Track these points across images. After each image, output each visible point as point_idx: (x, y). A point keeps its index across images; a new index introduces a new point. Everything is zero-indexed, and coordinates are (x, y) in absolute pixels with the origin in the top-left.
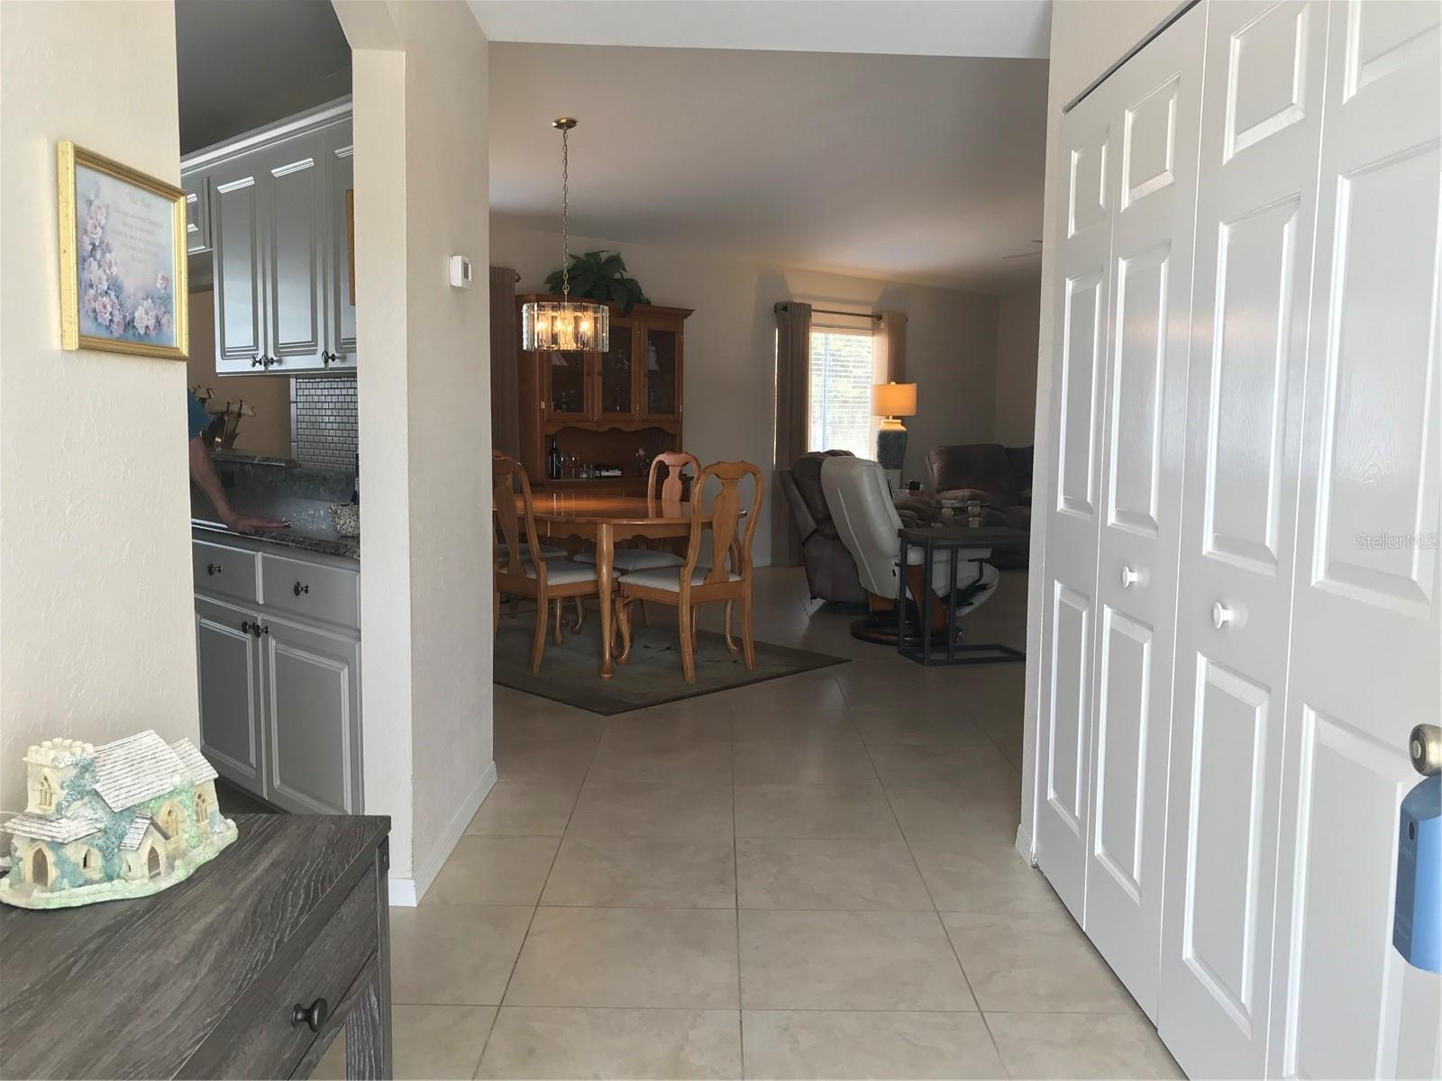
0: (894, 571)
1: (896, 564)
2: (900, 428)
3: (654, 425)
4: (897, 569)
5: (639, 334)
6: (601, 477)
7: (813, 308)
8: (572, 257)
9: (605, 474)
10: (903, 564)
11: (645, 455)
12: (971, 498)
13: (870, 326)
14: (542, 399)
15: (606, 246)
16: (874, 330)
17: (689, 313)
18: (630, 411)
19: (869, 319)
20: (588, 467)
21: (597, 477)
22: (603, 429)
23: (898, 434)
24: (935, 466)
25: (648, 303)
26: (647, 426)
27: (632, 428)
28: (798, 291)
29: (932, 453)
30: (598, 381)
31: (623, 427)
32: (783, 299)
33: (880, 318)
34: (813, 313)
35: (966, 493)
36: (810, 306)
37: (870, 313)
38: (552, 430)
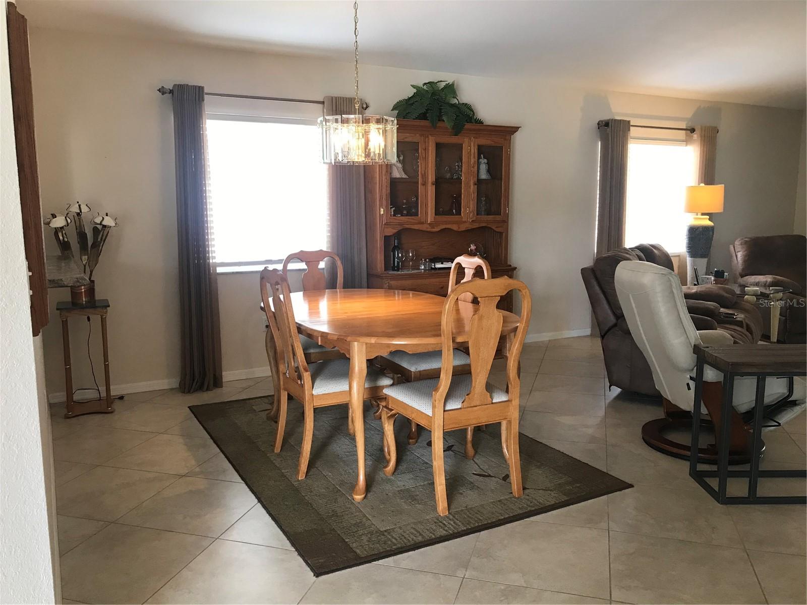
0: (688, 384)
1: (691, 378)
2: (707, 223)
3: (484, 225)
4: (692, 384)
5: (469, 148)
6: (435, 269)
7: (631, 124)
8: (413, 86)
9: (439, 265)
10: (698, 378)
11: (476, 249)
12: (773, 284)
13: (684, 138)
14: (381, 206)
15: (444, 77)
16: (687, 141)
17: (514, 130)
18: (461, 215)
19: (684, 132)
20: (425, 260)
21: (432, 268)
22: (436, 229)
23: (706, 229)
24: (740, 255)
25: (480, 122)
26: (476, 225)
27: (463, 227)
28: (618, 111)
29: (737, 243)
30: (431, 191)
31: (455, 227)
32: (606, 117)
33: (693, 130)
34: (631, 128)
35: (769, 278)
36: (629, 122)
37: (685, 128)
38: (390, 231)
